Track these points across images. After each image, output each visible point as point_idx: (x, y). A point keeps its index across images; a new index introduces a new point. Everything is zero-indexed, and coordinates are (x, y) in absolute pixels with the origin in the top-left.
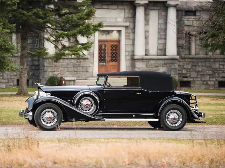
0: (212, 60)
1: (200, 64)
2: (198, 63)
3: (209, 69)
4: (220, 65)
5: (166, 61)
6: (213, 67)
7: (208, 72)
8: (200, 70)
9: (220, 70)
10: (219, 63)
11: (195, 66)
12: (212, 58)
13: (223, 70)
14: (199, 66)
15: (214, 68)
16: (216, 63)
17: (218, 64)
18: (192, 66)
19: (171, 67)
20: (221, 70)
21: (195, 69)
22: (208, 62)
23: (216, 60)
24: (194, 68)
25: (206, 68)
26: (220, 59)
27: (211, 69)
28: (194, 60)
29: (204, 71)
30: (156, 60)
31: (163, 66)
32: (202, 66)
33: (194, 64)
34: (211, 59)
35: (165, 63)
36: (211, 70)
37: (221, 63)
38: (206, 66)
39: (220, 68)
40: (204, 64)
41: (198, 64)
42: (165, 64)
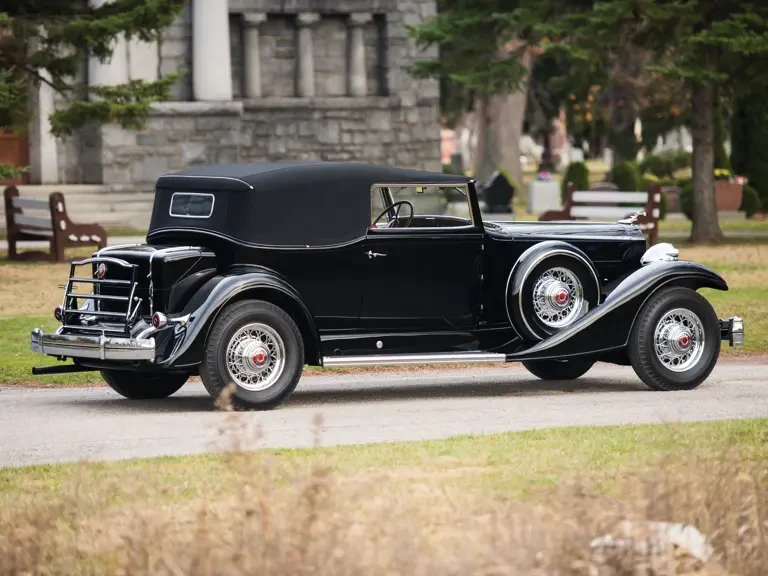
0: (317, 115)
1: (280, 130)
2: (273, 125)
3: (309, 147)
4: (342, 131)
5: (202, 121)
6: (321, 139)
7: (305, 156)
8: (282, 150)
9: (343, 151)
10: (340, 125)
11: (266, 136)
12: (317, 106)
13: (352, 148)
14: (278, 137)
15: (324, 144)
16: (330, 126)
17: (336, 126)
18: (257, 137)
19: (218, 141)
20: (346, 148)
21: (266, 149)
22: (305, 123)
23: (329, 114)
24: (261, 143)
25: (298, 145)
26: (341, 109)
27: (316, 147)
28: (262, 117)
29: (294, 154)
30: (168, 119)
31: (194, 138)
32: (288, 136)
33: (261, 131)
34: (314, 110)
35: (200, 127)
36: (316, 151)
37: (346, 126)
38: (300, 137)
39: (341, 144)
40: (292, 129)
41: (274, 129)
42: (199, 132)
